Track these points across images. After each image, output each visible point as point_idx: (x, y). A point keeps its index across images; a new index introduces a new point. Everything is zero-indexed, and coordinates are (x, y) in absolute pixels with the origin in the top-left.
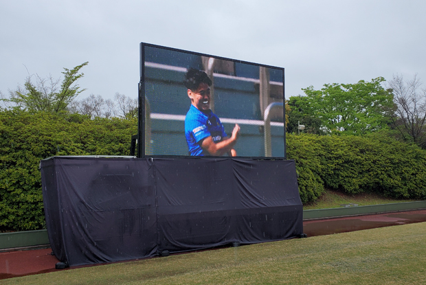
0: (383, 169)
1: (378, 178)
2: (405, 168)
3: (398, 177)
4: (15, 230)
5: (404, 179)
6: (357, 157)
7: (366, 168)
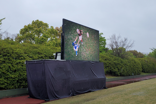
0: (112, 66)
1: (111, 69)
2: (119, 66)
3: (117, 69)
4: (6, 89)
5: (118, 69)
6: (105, 62)
7: (107, 65)
